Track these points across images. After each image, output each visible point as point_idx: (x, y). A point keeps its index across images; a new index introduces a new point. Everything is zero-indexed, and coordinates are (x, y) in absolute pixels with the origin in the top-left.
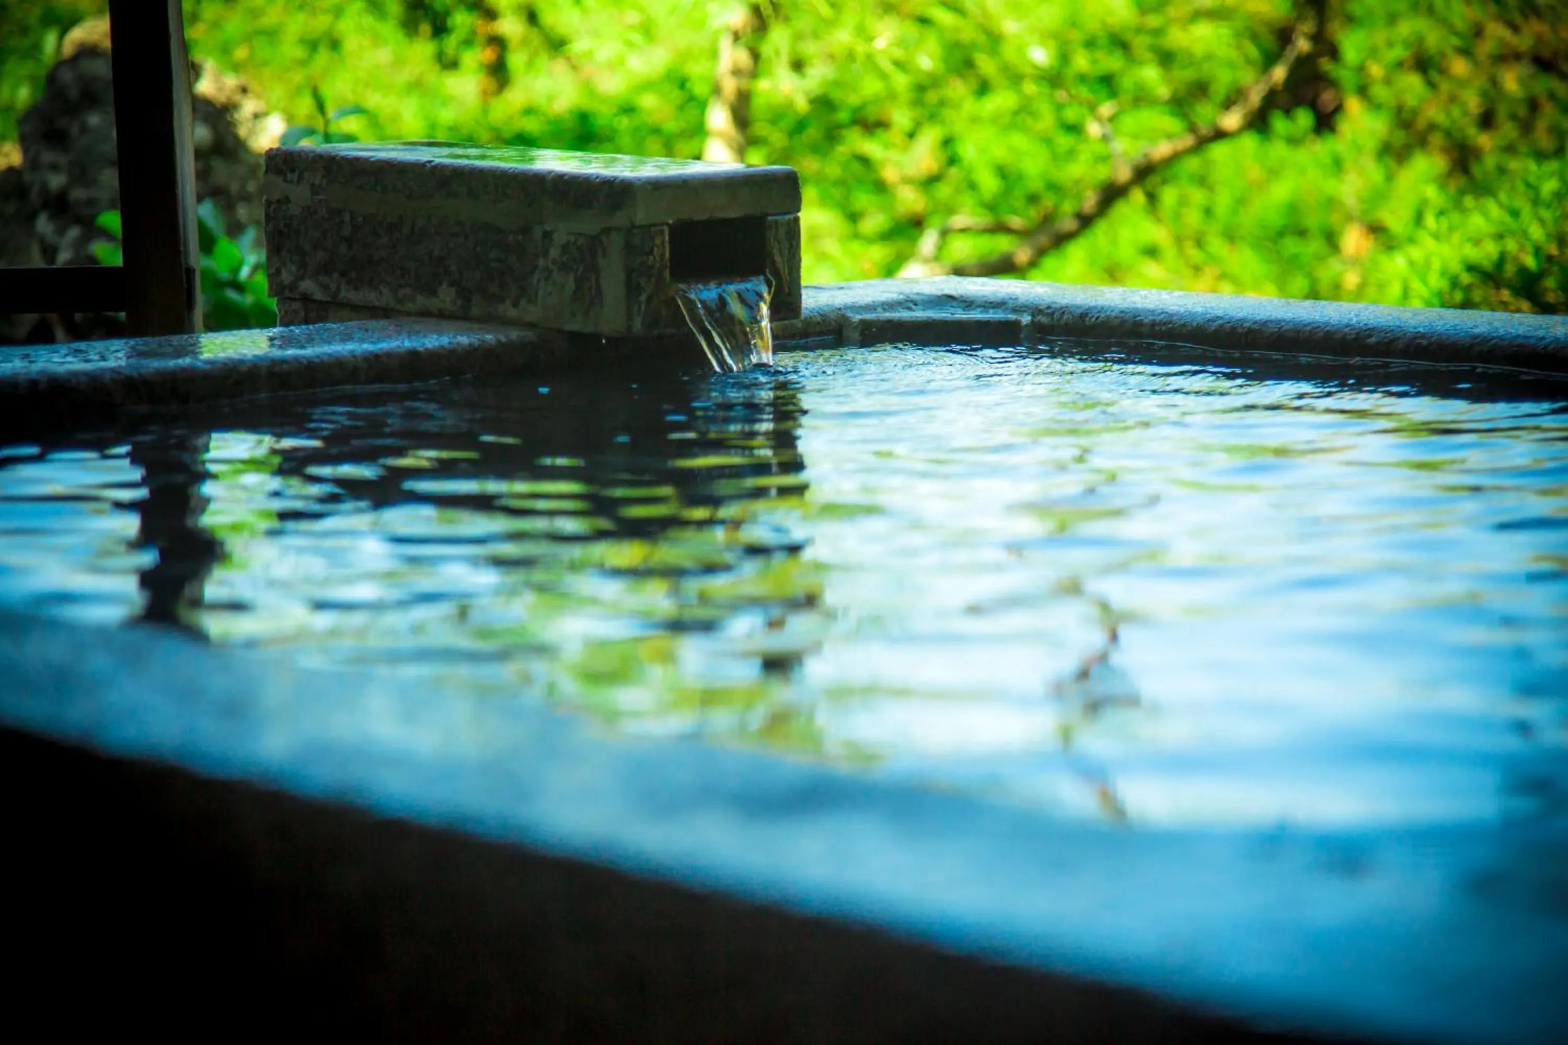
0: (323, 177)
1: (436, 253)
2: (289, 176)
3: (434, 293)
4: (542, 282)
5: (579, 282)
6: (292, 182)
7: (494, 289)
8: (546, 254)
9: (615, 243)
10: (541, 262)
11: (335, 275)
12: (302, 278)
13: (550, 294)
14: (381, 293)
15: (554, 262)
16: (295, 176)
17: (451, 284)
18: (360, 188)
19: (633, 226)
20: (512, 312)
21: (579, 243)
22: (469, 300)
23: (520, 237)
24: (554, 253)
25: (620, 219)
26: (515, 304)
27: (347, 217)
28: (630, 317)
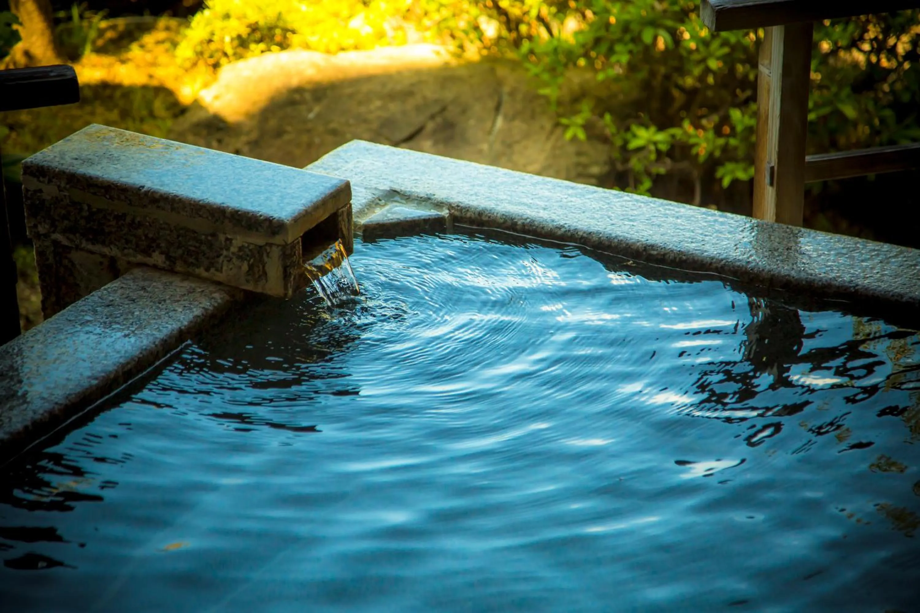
0: (67, 184)
1: (150, 235)
2: (41, 179)
3: (150, 256)
4: (225, 263)
5: (251, 267)
6: (43, 182)
7: (191, 260)
8: (228, 249)
9: (276, 252)
10: (225, 253)
11: (78, 235)
12: (54, 232)
13: (231, 269)
14: (111, 249)
15: (233, 253)
16: (46, 180)
17: (162, 253)
18: (95, 194)
19: (286, 244)
20: (205, 274)
21: (250, 248)
22: (175, 263)
23: (210, 238)
24: (233, 249)
25: (278, 240)
26: (207, 270)
27: (86, 208)
28: (286, 288)
